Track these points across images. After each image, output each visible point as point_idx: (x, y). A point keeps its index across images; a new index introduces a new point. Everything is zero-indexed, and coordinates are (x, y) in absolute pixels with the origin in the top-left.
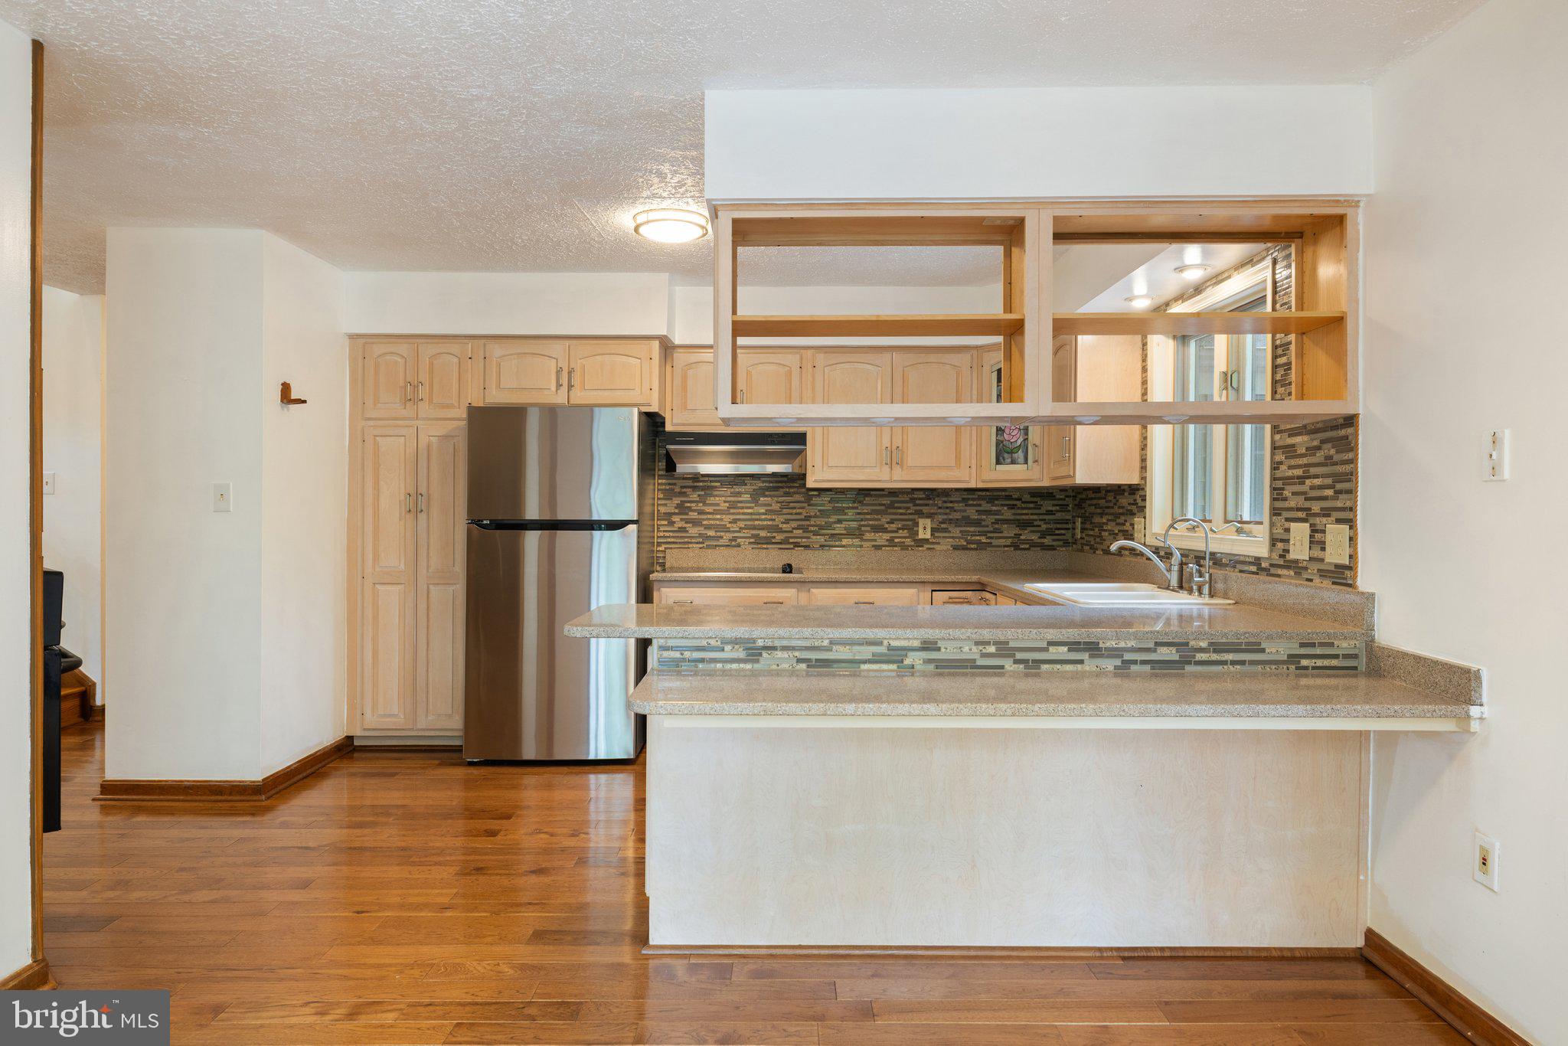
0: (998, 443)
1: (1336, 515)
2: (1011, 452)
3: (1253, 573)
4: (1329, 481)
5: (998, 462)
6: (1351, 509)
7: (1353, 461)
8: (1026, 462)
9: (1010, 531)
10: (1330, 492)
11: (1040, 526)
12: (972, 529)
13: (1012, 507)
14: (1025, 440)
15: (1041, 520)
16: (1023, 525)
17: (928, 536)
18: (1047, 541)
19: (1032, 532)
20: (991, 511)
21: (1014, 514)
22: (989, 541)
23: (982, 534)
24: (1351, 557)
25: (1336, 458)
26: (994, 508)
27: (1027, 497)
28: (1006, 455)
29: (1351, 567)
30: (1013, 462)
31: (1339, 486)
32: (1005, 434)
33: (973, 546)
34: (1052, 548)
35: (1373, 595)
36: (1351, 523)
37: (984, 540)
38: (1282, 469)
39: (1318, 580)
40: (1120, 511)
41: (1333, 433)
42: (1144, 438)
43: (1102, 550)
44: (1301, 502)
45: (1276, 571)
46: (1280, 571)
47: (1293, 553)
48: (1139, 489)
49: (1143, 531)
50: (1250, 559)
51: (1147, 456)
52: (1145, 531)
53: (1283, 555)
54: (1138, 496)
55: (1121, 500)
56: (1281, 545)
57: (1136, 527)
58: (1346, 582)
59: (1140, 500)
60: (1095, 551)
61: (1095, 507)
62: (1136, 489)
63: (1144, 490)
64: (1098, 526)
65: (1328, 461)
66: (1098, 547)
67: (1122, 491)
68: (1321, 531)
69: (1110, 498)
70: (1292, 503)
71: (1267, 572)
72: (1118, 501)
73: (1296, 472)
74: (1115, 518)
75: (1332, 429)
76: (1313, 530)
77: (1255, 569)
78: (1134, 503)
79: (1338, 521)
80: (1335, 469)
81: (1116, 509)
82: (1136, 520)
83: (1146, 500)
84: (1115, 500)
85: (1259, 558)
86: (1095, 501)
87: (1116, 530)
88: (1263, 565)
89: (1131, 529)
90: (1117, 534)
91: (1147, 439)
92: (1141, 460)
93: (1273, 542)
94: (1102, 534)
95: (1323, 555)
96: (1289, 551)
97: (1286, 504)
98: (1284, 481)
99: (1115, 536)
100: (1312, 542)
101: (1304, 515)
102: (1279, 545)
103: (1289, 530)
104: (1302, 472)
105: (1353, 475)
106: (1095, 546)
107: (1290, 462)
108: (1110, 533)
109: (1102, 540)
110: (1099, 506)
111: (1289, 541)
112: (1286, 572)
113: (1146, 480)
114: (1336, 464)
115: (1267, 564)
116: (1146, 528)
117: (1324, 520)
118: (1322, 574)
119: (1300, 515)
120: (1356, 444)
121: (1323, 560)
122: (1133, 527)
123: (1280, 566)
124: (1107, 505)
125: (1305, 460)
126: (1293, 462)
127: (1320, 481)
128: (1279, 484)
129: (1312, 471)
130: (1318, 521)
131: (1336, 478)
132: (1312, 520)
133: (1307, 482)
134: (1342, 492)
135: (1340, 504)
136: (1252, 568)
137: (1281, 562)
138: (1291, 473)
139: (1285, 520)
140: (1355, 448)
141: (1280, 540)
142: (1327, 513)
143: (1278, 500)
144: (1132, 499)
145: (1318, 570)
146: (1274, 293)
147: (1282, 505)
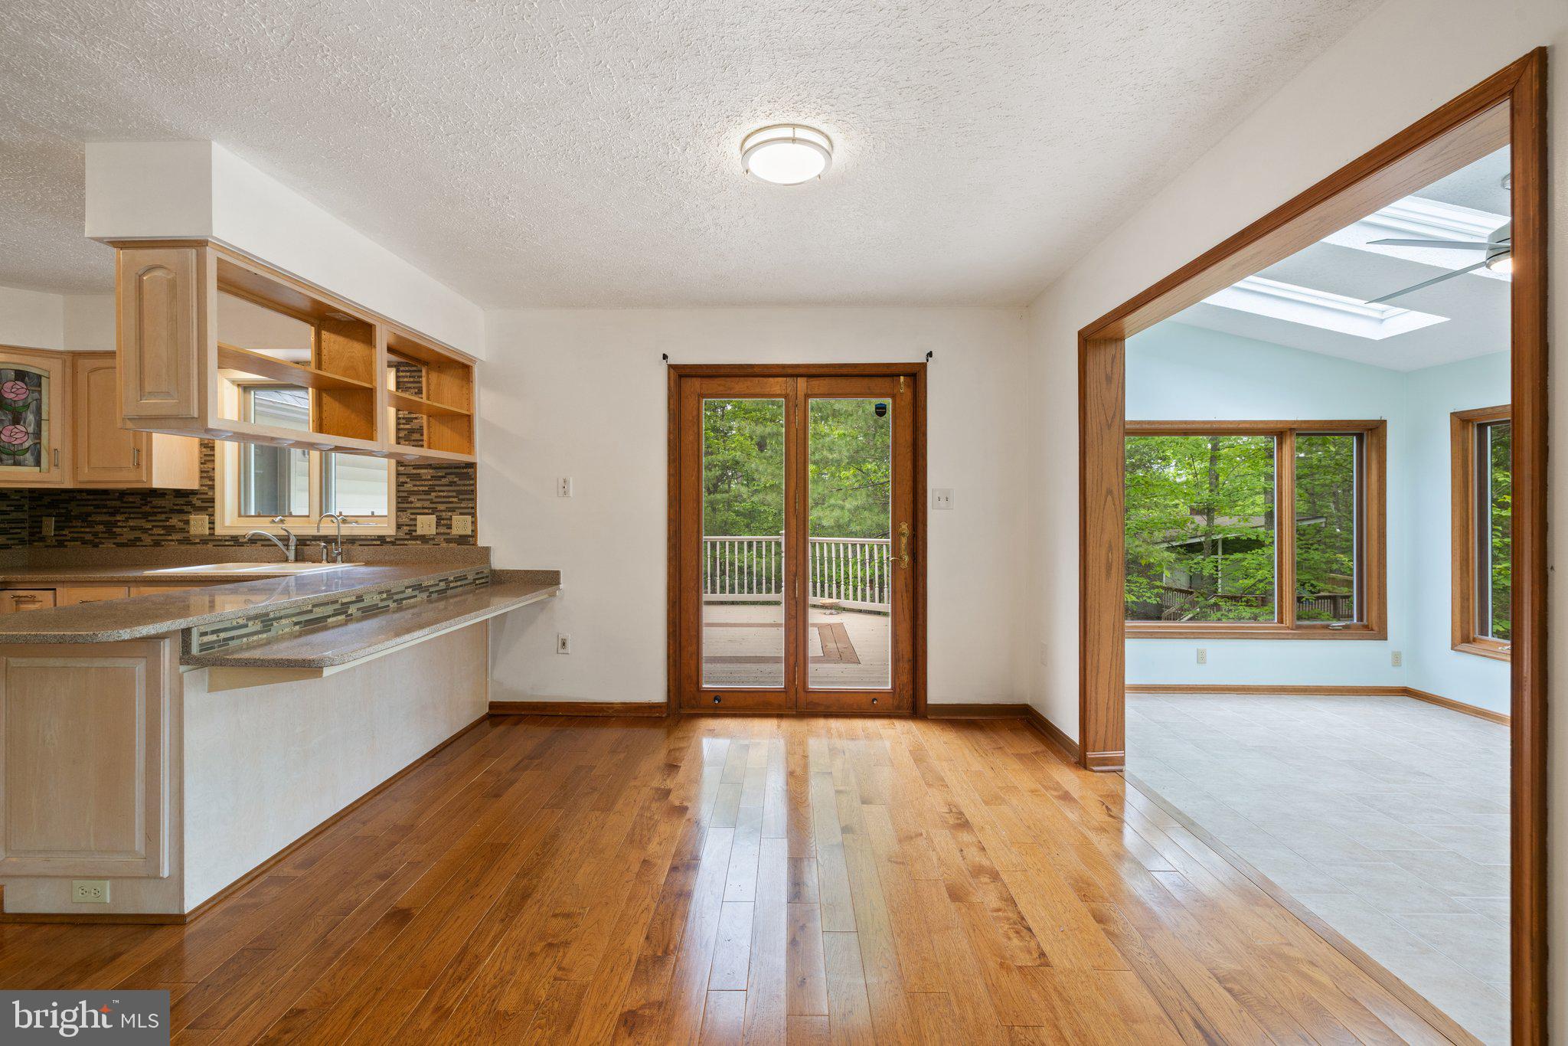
1: (459, 511)
2: (14, 454)
3: (378, 545)
4: (454, 494)
6: (472, 508)
7: (474, 485)
8: (38, 464)
10: (455, 500)
14: (35, 443)
24: (473, 531)
25: (459, 482)
28: (5, 456)
29: (474, 534)
30: (16, 464)
31: (461, 497)
35: (489, 549)
36: (474, 515)
38: (409, 486)
39: (444, 545)
40: (155, 510)
41: (456, 470)
42: (205, 455)
43: (114, 544)
44: (427, 504)
45: (402, 542)
46: (406, 542)
47: (419, 532)
48: (197, 494)
49: (207, 526)
50: (373, 538)
51: (214, 469)
52: (211, 526)
53: (410, 533)
54: (197, 499)
55: (157, 502)
56: (408, 528)
57: (192, 522)
58: (467, 543)
59: (202, 502)
60: (96, 546)
61: (97, 507)
62: (193, 492)
63: (207, 494)
64: (101, 523)
65: (452, 484)
66: (103, 541)
67: (161, 494)
68: (447, 519)
69: (131, 500)
70: (419, 505)
71: (393, 543)
72: (151, 502)
73: (421, 488)
74: (145, 516)
75: (455, 468)
76: (439, 519)
77: (379, 543)
78: (189, 504)
79: (461, 514)
80: (458, 488)
81: (147, 509)
82: (192, 517)
83: (214, 502)
84: (143, 502)
85: (384, 536)
86: (95, 503)
87: (149, 526)
88: (388, 540)
89: (181, 525)
90: (150, 529)
91: (214, 455)
92: (202, 472)
93: (399, 527)
94: (114, 530)
95: (449, 531)
96: (416, 531)
97: (412, 505)
98: (411, 493)
99: (145, 530)
100: (438, 525)
101: (430, 511)
102: (405, 528)
103: (415, 520)
104: (427, 488)
105: (473, 492)
106: (97, 540)
107: (415, 483)
108: (132, 529)
109: (112, 535)
110: (105, 506)
111: (415, 525)
112: (414, 542)
113: (212, 487)
114: (459, 485)
115: (393, 539)
116: (213, 523)
117: (450, 514)
118: (448, 541)
119: (427, 511)
120: (476, 477)
121: (449, 534)
122: (187, 522)
123: (406, 539)
124: (125, 505)
125: (431, 483)
126: (418, 483)
127: (445, 494)
128: (405, 494)
129: (437, 488)
130: (444, 514)
131: (459, 492)
132: (438, 514)
133: (432, 494)
134: (464, 500)
135: (462, 505)
136: (375, 542)
137: (408, 537)
138: (416, 489)
139: (412, 514)
140: (475, 479)
141: (407, 525)
142: (452, 510)
143: (403, 503)
144: (181, 501)
145: (444, 539)
146: (398, 388)
147: (407, 505)
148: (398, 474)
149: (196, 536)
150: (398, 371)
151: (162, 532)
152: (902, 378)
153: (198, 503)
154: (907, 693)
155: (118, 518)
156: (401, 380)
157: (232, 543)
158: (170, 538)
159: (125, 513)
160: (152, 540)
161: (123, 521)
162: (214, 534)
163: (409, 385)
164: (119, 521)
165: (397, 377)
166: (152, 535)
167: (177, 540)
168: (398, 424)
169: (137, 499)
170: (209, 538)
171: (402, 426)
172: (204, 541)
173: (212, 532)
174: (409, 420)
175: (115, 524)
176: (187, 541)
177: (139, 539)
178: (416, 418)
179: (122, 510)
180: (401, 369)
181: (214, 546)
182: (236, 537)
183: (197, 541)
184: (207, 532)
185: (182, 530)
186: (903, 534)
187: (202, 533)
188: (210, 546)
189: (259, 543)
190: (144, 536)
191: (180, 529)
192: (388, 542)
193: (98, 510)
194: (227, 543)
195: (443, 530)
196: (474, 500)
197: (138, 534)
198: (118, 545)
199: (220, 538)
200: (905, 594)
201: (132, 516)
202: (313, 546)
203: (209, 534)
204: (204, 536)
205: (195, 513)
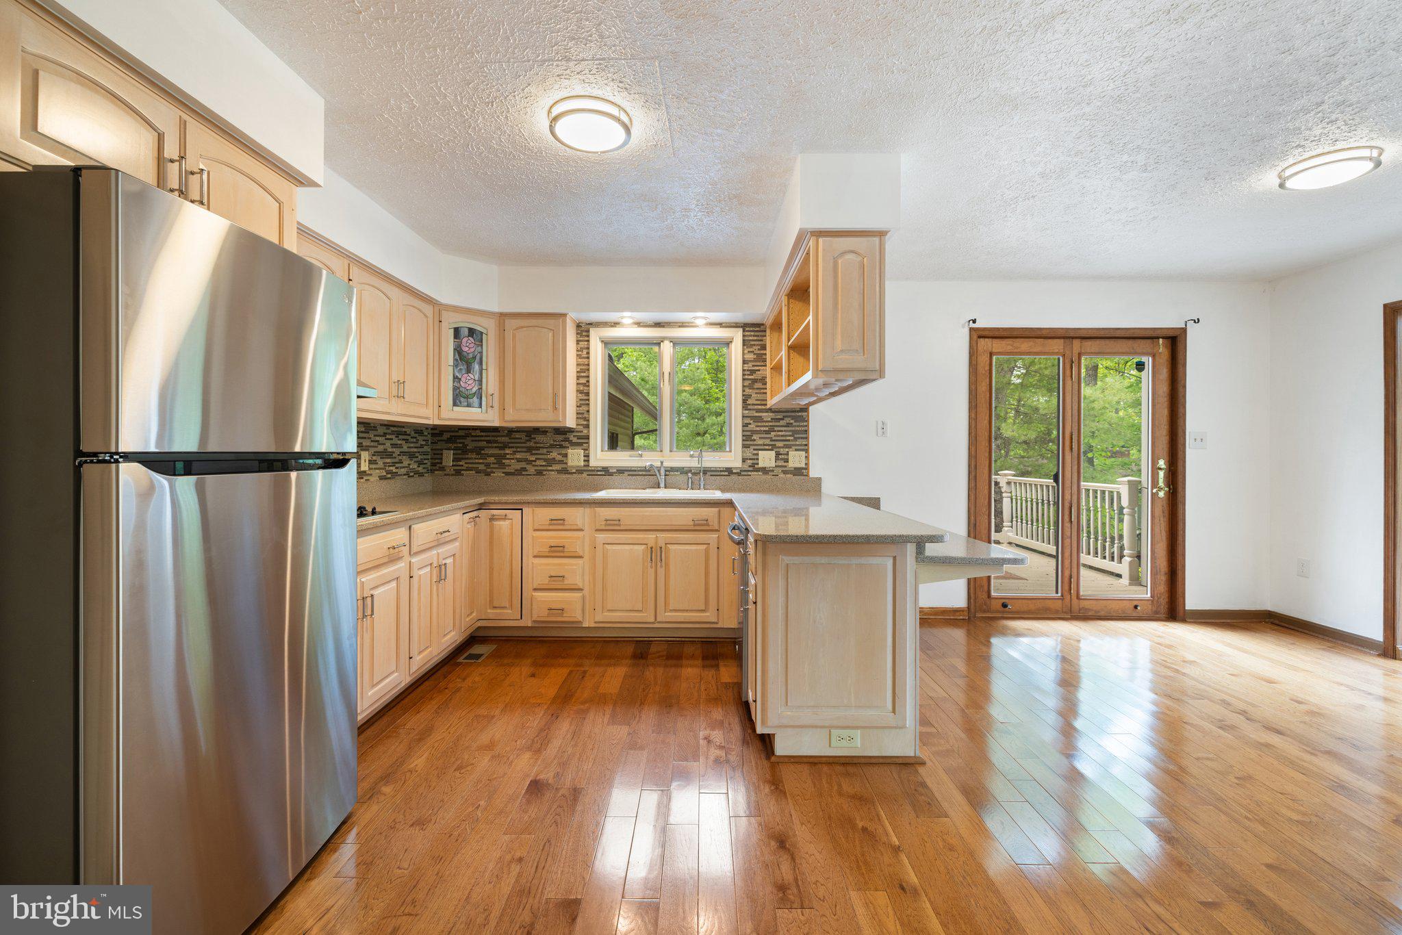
0: (455, 389)
1: (794, 448)
2: (467, 397)
3: (727, 475)
4: (790, 433)
5: (455, 404)
6: (806, 445)
7: (807, 426)
8: (480, 406)
9: (406, 462)
10: (792, 438)
11: (417, 457)
12: (388, 460)
13: (407, 441)
14: (479, 389)
15: (419, 452)
16: (411, 456)
17: (367, 468)
18: (420, 469)
19: (415, 462)
20: (397, 445)
21: (408, 447)
22: (397, 470)
23: (393, 464)
24: (806, 464)
25: (795, 424)
26: (399, 442)
27: (413, 434)
28: (462, 399)
29: (807, 468)
30: (469, 406)
31: (796, 436)
32: (461, 383)
33: (389, 476)
34: (421, 475)
35: (820, 479)
36: (807, 451)
37: (394, 470)
38: (752, 427)
39: (782, 475)
40: (538, 445)
41: (793, 414)
42: (580, 400)
43: (503, 473)
44: (768, 442)
45: (745, 473)
46: (749, 473)
47: (761, 465)
48: (574, 432)
49: (583, 458)
50: (722, 469)
51: (588, 411)
52: (586, 458)
53: (753, 466)
54: (573, 436)
55: (539, 438)
56: (751, 461)
57: (569, 456)
58: (802, 475)
59: (578, 439)
60: (488, 474)
61: (488, 442)
62: (571, 430)
63: (582, 432)
64: (492, 455)
65: (788, 425)
66: (494, 470)
67: (543, 432)
68: (784, 454)
69: (517, 436)
70: (761, 442)
71: (739, 474)
72: (535, 438)
73: (762, 429)
74: (529, 450)
75: (793, 412)
76: (778, 454)
77: (727, 473)
78: (567, 440)
79: (796, 450)
80: (794, 429)
81: (532, 444)
82: (570, 451)
83: (589, 439)
84: (527, 438)
85: (731, 468)
86: (488, 438)
87: (533, 458)
88: (734, 471)
89: (559, 458)
90: (535, 461)
91: (588, 400)
92: (577, 413)
93: (744, 460)
94: (504, 461)
95: (786, 464)
96: (758, 464)
97: (755, 443)
98: (754, 432)
99: (529, 462)
100: (777, 459)
101: (770, 447)
102: (749, 461)
103: (758, 454)
104: (767, 429)
105: (806, 432)
106: (489, 470)
107: (757, 424)
108: (519, 460)
109: (502, 466)
110: (496, 442)
111: (758, 459)
112: (756, 473)
113: (587, 426)
114: (795, 426)
115: (738, 471)
116: (588, 456)
117: (787, 450)
118: (785, 472)
119: (767, 447)
120: (808, 419)
121: (786, 466)
122: (566, 455)
123: (749, 471)
124: (513, 441)
125: (771, 424)
126: (759, 424)
127: (783, 433)
128: (749, 433)
129: (776, 429)
130: (782, 450)
131: (794, 432)
132: (778, 450)
133: (772, 433)
134: (799, 438)
135: (797, 443)
136: (724, 473)
137: (751, 469)
138: (758, 429)
139: (754, 450)
140: (807, 421)
141: (750, 459)
142: (789, 447)
143: (748, 440)
144: (560, 437)
145: (782, 471)
146: (744, 345)
147: (751, 443)
148: (743, 417)
149: (572, 467)
150: (744, 331)
151: (544, 464)
152: (1161, 340)
153: (575, 440)
154: (1164, 600)
155: (507, 452)
156: (746, 338)
157: (603, 473)
158: (550, 468)
159: (512, 447)
160: (535, 470)
161: (511, 454)
162: (589, 466)
163: (752, 343)
164: (508, 454)
165: (744, 336)
166: (537, 466)
167: (556, 470)
168: (744, 375)
169: (523, 436)
170: (586, 468)
171: (746, 377)
172: (580, 472)
173: (586, 463)
174: (752, 372)
175: (504, 456)
176: (565, 471)
177: (524, 469)
178: (759, 370)
179: (510, 445)
180: (747, 329)
181: (588, 475)
182: (607, 468)
183: (574, 471)
184: (582, 463)
185: (561, 462)
186: (1161, 469)
187: (578, 464)
188: (585, 475)
189: (626, 473)
190: (528, 467)
191: (559, 461)
192: (735, 473)
193: (490, 445)
194: (599, 473)
195: (781, 463)
196: (807, 438)
197: (523, 465)
198: (507, 474)
199: (593, 468)
200: (1162, 519)
201: (518, 450)
202: (672, 475)
203: (584, 466)
204: (580, 467)
205: (572, 447)
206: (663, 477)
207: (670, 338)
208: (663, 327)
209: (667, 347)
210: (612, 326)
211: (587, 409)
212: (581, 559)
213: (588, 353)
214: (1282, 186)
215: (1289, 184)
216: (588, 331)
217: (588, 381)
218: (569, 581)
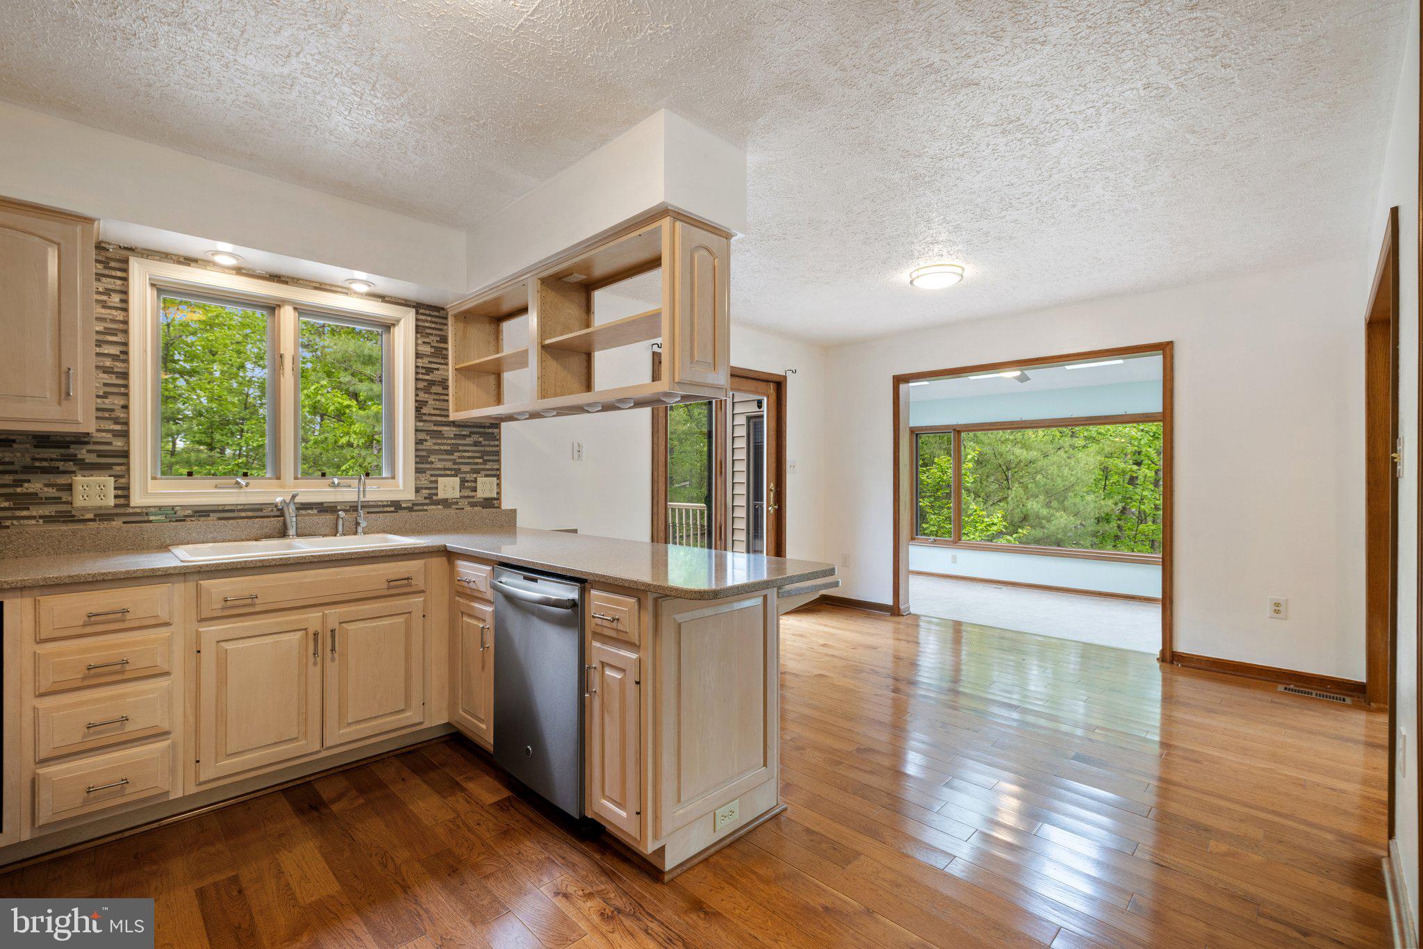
1: (483, 473)
3: (393, 512)
4: (478, 455)
6: (497, 469)
7: (499, 446)
10: (481, 461)
24: (498, 493)
25: (483, 443)
29: (498, 499)
31: (485, 458)
35: (514, 511)
36: (498, 477)
38: (429, 444)
39: (468, 508)
41: (482, 430)
42: (105, 385)
44: (449, 465)
45: (420, 508)
46: (425, 507)
47: (441, 495)
48: (87, 443)
49: (114, 492)
50: (385, 503)
51: (126, 407)
52: (120, 492)
53: (429, 497)
54: (89, 451)
56: (428, 491)
57: (77, 488)
58: (493, 506)
59: (98, 456)
62: (81, 440)
63: (110, 444)
65: (476, 444)
68: (472, 481)
70: (440, 465)
71: (410, 509)
73: (442, 448)
75: (480, 427)
76: (463, 481)
77: (392, 509)
78: (70, 457)
79: (487, 476)
80: (482, 449)
82: (79, 480)
83: (126, 456)
85: (399, 501)
88: (403, 505)
89: (49, 492)
91: (126, 386)
92: (98, 409)
93: (417, 490)
95: (473, 494)
96: (437, 494)
97: (433, 466)
98: (431, 452)
100: (462, 486)
101: (453, 472)
102: (424, 491)
103: (436, 482)
104: (449, 448)
105: (498, 453)
107: (435, 441)
111: (437, 488)
112: (434, 507)
113: (125, 435)
114: (485, 446)
115: (410, 505)
116: (127, 488)
117: (475, 475)
118: (473, 505)
119: (449, 472)
120: (500, 437)
121: (473, 497)
122: (67, 488)
123: (427, 504)
125: (453, 441)
126: (439, 441)
127: (470, 454)
128: (424, 453)
129: (460, 448)
130: (468, 475)
131: (484, 453)
132: (463, 476)
133: (456, 454)
134: (489, 461)
135: (487, 467)
136: (388, 509)
137: (427, 501)
138: (437, 447)
139: (432, 475)
140: (499, 440)
141: (426, 488)
142: (477, 472)
143: (423, 463)
145: (469, 502)
146: (417, 332)
147: (429, 466)
148: (416, 430)
149: (85, 509)
150: (417, 313)
151: (7, 504)
152: (769, 383)
153: (91, 458)
156: (420, 324)
157: (163, 517)
158: (25, 513)
162: (128, 505)
163: (428, 331)
165: (417, 320)
167: (41, 517)
168: (417, 373)
170: (122, 511)
171: (420, 376)
172: (103, 516)
173: (122, 501)
174: (429, 371)
176: (65, 517)
178: (438, 369)
180: (421, 311)
181: (124, 523)
182: (172, 508)
183: (91, 516)
184: (111, 502)
185: (54, 500)
186: (772, 491)
187: (103, 503)
188: (117, 523)
189: (214, 516)
191: (49, 498)
192: (405, 508)
194: (152, 518)
195: (467, 493)
196: (499, 461)
199: (138, 510)
200: (773, 531)
202: (305, 515)
203: (116, 506)
204: (107, 508)
205: (86, 473)
206: (294, 519)
207: (294, 303)
208: (286, 283)
209: (287, 316)
210: (179, 263)
211: (122, 402)
212: (166, 678)
213: (125, 301)
214: (911, 282)
215: (915, 283)
216: (126, 261)
217: (126, 353)
218: (137, 725)
